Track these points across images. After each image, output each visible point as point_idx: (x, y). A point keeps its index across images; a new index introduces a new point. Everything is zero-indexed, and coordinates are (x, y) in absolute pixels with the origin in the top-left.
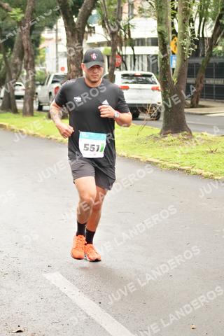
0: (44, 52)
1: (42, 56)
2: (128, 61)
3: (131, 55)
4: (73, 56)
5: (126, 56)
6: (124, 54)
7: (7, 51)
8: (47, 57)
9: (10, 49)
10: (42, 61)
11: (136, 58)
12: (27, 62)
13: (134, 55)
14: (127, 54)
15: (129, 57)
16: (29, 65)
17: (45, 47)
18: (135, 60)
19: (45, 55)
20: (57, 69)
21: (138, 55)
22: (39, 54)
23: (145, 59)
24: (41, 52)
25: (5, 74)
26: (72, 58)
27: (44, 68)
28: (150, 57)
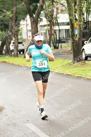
0: (22, 30)
1: (21, 32)
2: (57, 32)
3: (58, 30)
4: (34, 31)
5: (56, 30)
6: (55, 29)
7: (6, 30)
8: (23, 32)
9: (7, 29)
10: (21, 34)
11: (60, 31)
12: (15, 34)
13: (60, 30)
14: (56, 29)
15: (57, 30)
16: (15, 36)
17: (22, 28)
18: (60, 32)
19: (22, 31)
20: (27, 37)
21: (61, 30)
22: (19, 31)
23: (64, 31)
24: (20, 30)
25: (5, 40)
26: (34, 32)
27: (22, 36)
28: (66, 30)
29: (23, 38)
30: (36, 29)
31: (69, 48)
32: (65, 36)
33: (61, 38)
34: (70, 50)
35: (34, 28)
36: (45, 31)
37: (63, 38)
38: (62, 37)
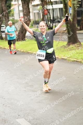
0: (13, 10)
1: (12, 13)
2: (51, 12)
3: (52, 9)
4: (26, 12)
6: (48, 9)
8: (14, 13)
10: (13, 15)
11: (54, 10)
12: (5, 16)
13: (53, 9)
14: (50, 8)
16: (6, 18)
18: (53, 11)
19: (14, 12)
21: (55, 9)
23: (58, 10)
24: (12, 11)
26: (25, 13)
27: (14, 18)
28: (60, 9)
29: (15, 19)
30: (28, 10)
31: (63, 28)
32: (59, 16)
33: (55, 18)
34: (65, 31)
35: (26, 9)
36: (38, 11)
37: (57, 18)
38: (56, 16)
